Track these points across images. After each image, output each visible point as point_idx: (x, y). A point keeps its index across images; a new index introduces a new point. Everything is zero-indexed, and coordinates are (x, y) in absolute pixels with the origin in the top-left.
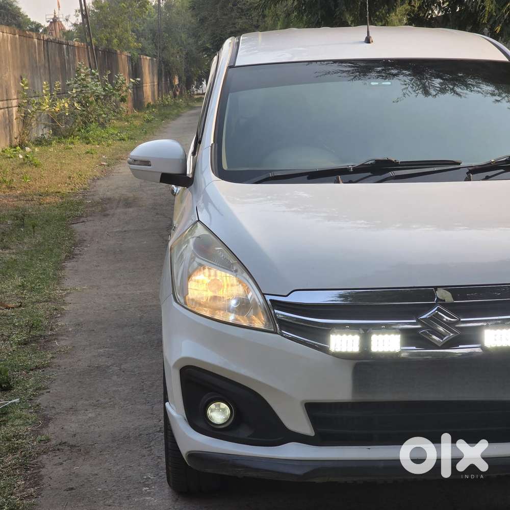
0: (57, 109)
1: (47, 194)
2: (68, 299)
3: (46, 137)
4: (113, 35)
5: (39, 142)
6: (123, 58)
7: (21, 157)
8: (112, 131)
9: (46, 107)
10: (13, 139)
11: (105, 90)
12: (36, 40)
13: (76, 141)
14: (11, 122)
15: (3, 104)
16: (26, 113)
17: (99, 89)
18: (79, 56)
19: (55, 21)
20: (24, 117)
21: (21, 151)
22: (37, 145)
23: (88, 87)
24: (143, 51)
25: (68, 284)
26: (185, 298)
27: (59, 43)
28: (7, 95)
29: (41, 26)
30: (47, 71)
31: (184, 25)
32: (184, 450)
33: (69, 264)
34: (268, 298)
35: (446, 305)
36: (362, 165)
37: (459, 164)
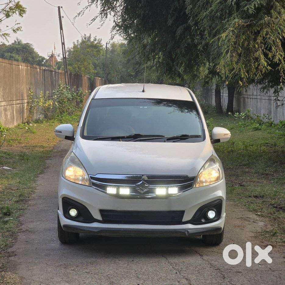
0: (47, 105)
1: (36, 146)
2: (38, 188)
3: (41, 119)
5: (37, 121)
6: (85, 79)
7: (27, 128)
8: (74, 117)
9: (41, 104)
10: (24, 119)
11: (72, 96)
12: (38, 70)
13: (55, 121)
14: (23, 111)
15: (20, 102)
16: (31, 107)
17: (70, 96)
18: (61, 77)
19: (52, 56)
20: (30, 109)
21: (27, 125)
22: (36, 123)
23: (64, 94)
24: (97, 75)
25: (38, 183)
26: (65, 175)
27: (50, 71)
28: (22, 97)
29: (45, 59)
30: (44, 85)
31: (120, 62)
32: (62, 224)
33: (40, 175)
34: (90, 176)
35: (145, 181)
36: (130, 136)
37: (164, 136)
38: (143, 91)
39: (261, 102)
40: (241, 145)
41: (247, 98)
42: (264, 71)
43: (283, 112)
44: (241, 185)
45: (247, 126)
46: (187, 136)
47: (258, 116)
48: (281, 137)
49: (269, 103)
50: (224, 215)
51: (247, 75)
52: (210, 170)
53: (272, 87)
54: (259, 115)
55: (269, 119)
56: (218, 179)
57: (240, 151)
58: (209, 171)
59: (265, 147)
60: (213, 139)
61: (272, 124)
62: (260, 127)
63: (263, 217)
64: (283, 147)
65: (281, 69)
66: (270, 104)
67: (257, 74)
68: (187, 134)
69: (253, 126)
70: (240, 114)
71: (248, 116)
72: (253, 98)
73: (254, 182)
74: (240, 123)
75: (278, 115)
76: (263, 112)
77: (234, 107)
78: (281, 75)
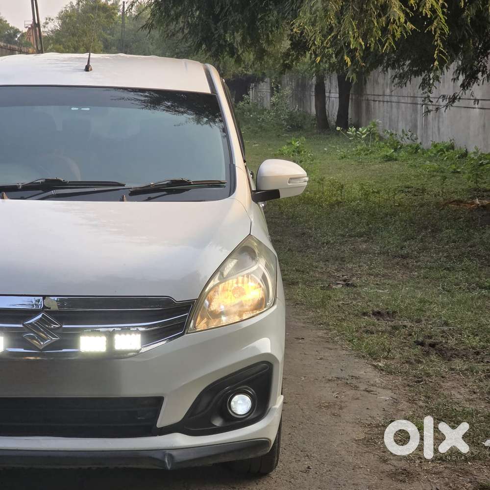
4: (81, 44)
19: (33, 27)
29: (19, 32)
35: (51, 313)
36: (32, 183)
37: (124, 185)
38: (87, 69)
39: (398, 108)
40: (355, 191)
41: (374, 101)
42: (398, 35)
43: (438, 127)
44: (348, 285)
45: (371, 153)
46: (187, 183)
47: (392, 134)
48: (435, 173)
49: (413, 110)
50: (277, 402)
51: (363, 43)
52: (240, 279)
53: (417, 74)
54: (394, 132)
55: (411, 139)
56: (260, 305)
57: (353, 204)
58: (237, 283)
59: (404, 194)
60: (262, 189)
61: (417, 148)
62: (395, 154)
63: (390, 373)
64: (439, 195)
65: (435, 32)
66: (415, 111)
67: (386, 42)
68: (186, 179)
69: (383, 153)
70: (357, 130)
71: (374, 134)
72: (384, 101)
73: (377, 275)
74: (359, 147)
75: (430, 132)
76: (401, 126)
77: (349, 116)
78: (436, 43)
